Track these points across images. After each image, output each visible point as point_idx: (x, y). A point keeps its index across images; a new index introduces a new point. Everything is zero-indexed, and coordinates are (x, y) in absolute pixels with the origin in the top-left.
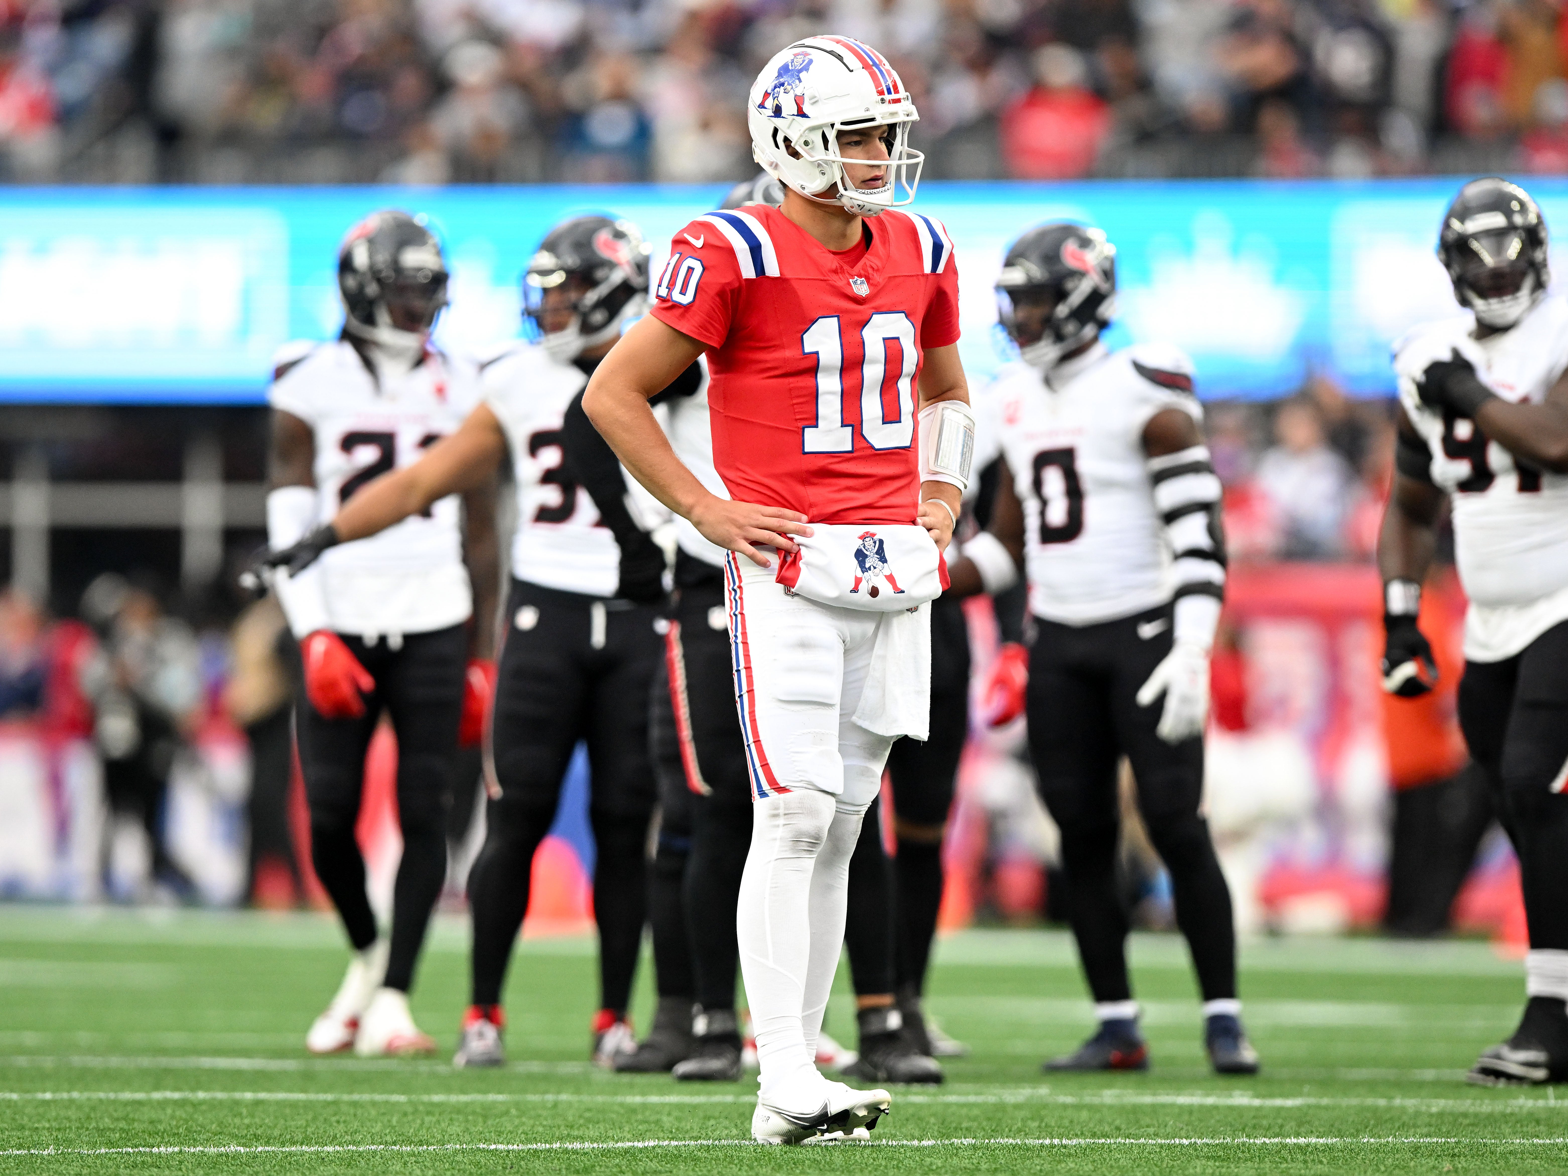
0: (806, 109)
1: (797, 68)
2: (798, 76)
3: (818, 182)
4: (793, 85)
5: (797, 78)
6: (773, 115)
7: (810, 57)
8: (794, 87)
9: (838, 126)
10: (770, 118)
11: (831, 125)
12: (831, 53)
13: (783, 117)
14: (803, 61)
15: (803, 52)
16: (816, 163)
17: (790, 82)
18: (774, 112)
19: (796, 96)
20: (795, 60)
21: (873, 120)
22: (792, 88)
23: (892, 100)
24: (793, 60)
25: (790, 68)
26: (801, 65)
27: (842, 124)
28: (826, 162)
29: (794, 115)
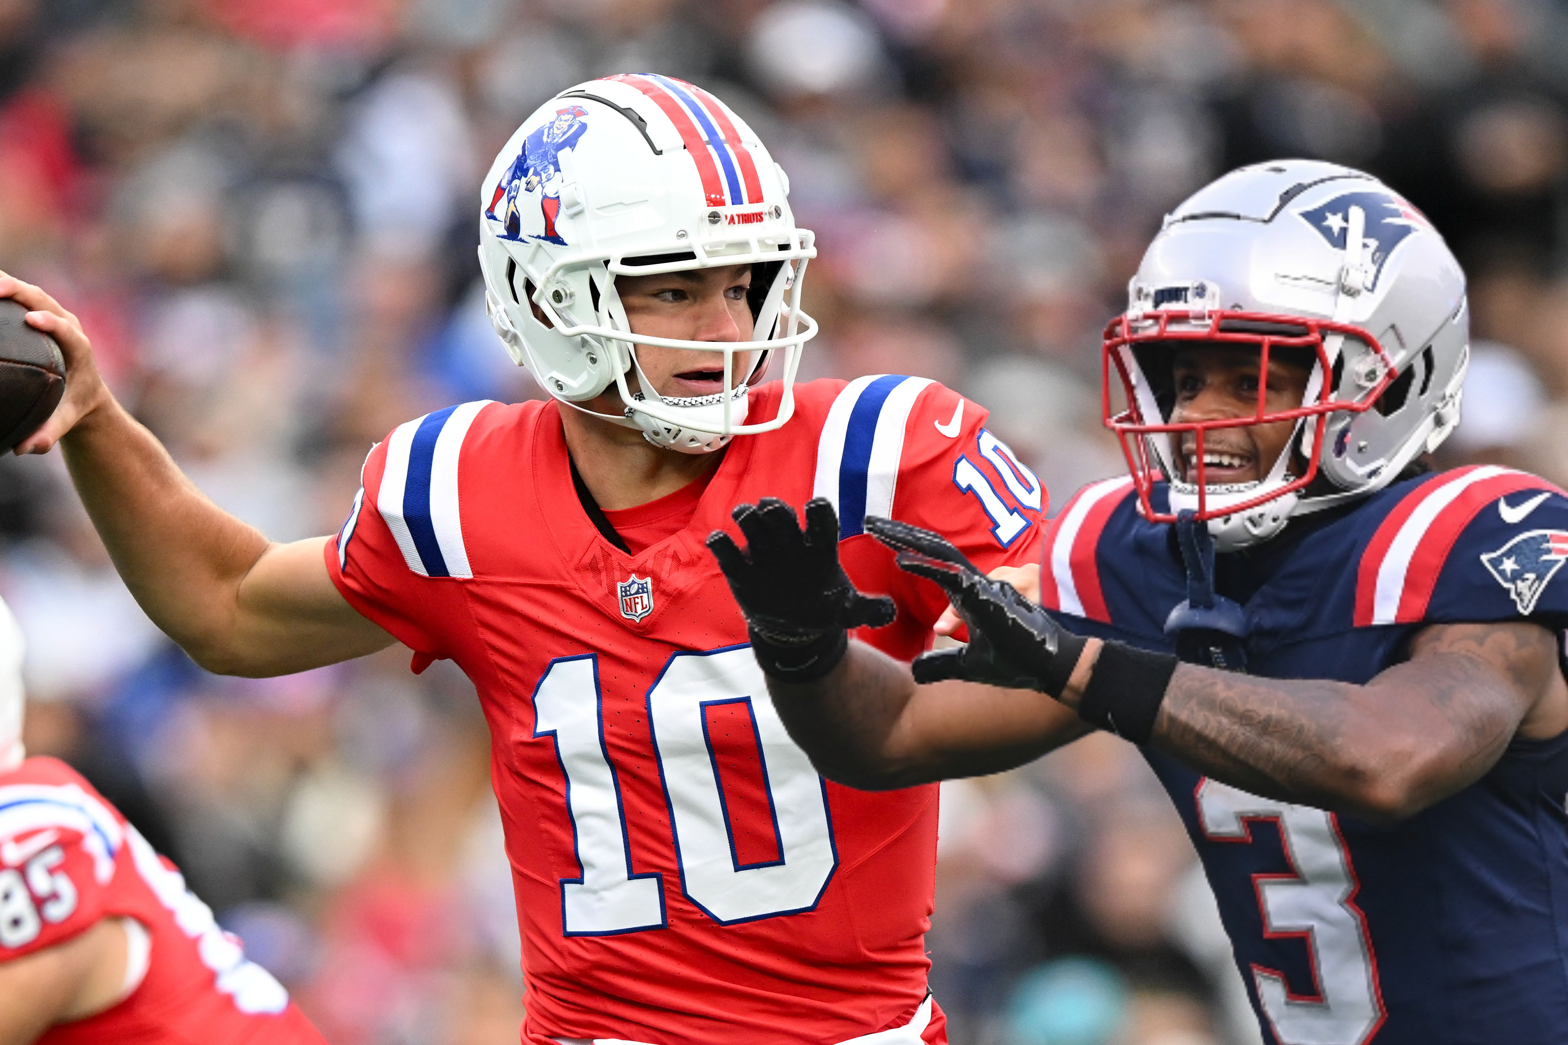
0: (561, 227)
1: (555, 141)
2: (555, 157)
3: (584, 377)
4: (544, 175)
5: (552, 160)
6: (505, 233)
7: (583, 119)
8: (544, 179)
9: (617, 267)
10: (500, 239)
11: (604, 262)
12: (626, 112)
13: (522, 241)
14: (570, 126)
15: (574, 108)
16: (579, 338)
17: (539, 169)
18: (508, 229)
19: (545, 197)
20: (557, 123)
21: (691, 256)
22: (540, 182)
23: (738, 216)
24: (554, 122)
25: (545, 139)
26: (564, 134)
27: (626, 261)
28: (597, 338)
29: (539, 237)
